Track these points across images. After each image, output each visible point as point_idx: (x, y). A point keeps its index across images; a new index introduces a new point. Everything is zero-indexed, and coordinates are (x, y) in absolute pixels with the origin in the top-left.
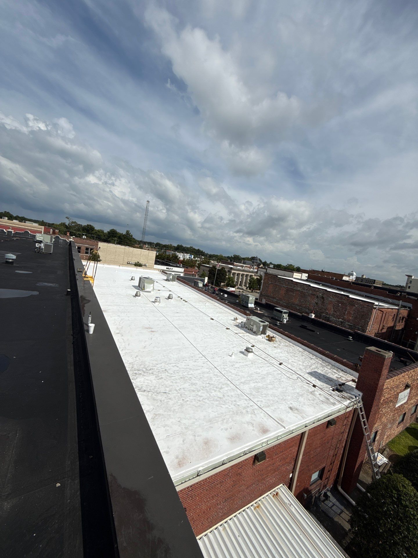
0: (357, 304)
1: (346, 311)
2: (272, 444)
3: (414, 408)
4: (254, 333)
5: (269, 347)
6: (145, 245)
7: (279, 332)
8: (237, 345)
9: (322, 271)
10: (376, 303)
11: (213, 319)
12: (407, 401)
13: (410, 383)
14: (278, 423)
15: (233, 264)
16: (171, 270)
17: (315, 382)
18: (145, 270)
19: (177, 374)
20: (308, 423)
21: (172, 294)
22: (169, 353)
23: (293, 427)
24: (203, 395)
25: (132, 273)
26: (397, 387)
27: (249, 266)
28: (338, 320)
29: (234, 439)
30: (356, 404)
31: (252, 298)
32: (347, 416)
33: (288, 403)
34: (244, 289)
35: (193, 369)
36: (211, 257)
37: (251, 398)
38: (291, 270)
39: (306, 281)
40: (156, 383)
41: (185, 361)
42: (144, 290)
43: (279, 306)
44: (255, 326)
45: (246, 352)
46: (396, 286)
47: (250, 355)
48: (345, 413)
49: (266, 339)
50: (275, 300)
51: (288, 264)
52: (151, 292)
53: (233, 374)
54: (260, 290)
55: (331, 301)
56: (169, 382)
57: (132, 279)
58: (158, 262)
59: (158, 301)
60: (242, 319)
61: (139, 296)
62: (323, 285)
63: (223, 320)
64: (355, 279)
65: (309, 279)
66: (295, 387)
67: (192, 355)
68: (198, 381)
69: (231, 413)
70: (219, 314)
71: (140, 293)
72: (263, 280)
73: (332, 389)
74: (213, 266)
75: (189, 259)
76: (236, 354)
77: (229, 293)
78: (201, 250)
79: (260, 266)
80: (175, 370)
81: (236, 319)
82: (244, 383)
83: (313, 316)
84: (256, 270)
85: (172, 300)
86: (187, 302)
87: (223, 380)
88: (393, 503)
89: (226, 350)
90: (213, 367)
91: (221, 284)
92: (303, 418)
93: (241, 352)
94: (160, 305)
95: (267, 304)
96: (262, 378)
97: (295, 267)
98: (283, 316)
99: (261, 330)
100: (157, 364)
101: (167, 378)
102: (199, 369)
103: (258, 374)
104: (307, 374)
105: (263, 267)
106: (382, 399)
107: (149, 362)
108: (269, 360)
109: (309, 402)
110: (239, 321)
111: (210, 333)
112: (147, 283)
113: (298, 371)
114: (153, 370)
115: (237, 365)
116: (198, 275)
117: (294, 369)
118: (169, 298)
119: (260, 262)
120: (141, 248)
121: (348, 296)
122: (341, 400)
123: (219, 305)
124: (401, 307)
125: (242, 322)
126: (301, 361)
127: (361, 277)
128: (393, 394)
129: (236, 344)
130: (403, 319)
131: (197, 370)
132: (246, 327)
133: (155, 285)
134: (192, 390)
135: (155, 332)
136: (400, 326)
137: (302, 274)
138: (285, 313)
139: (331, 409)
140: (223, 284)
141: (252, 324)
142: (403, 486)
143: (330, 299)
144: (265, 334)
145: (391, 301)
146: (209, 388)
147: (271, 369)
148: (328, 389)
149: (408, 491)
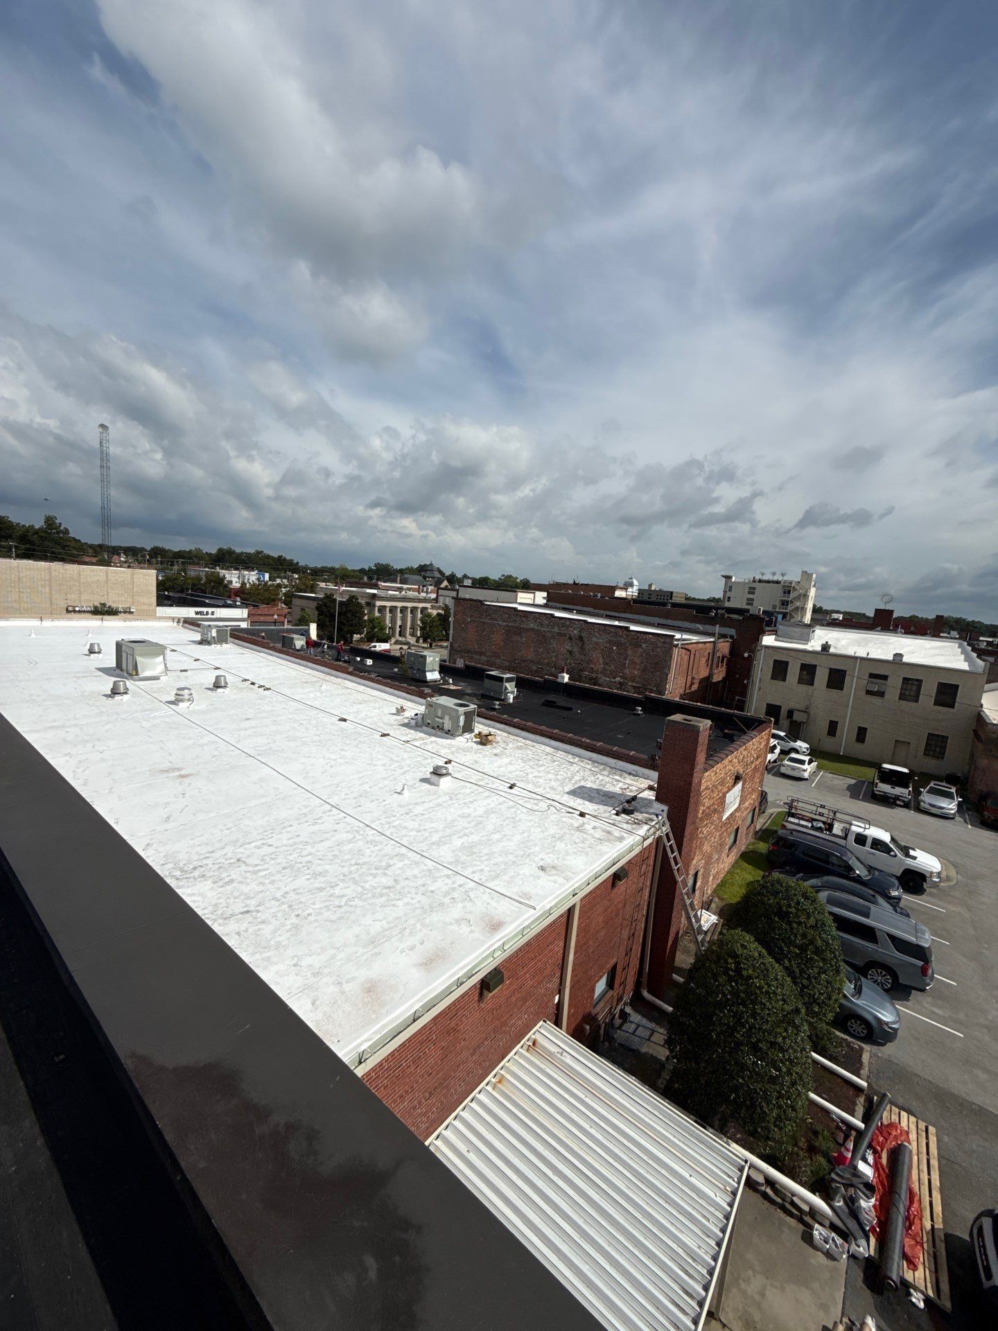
0: (644, 643)
1: (625, 659)
2: (513, 947)
3: (751, 813)
4: (446, 733)
5: (484, 758)
6: (116, 557)
7: (501, 723)
8: (412, 766)
9: (574, 583)
10: (678, 636)
11: (345, 720)
12: (740, 805)
13: (741, 772)
14: (521, 903)
15: (376, 586)
16: (209, 616)
17: (584, 806)
18: (128, 624)
19: (273, 862)
20: (578, 888)
21: (224, 676)
22: (241, 819)
23: (550, 902)
24: (345, 891)
25: (90, 635)
26: (722, 783)
27: (417, 587)
28: (613, 680)
29: (431, 962)
30: (658, 830)
31: (432, 658)
32: (645, 857)
33: (536, 859)
34: (412, 642)
35: (311, 841)
36: (318, 573)
37: (459, 869)
38: (511, 587)
39: (545, 606)
40: (218, 896)
41: (289, 829)
42: (137, 674)
43: (494, 669)
44: (447, 718)
45: (435, 778)
46: (709, 600)
47: (444, 781)
48: (641, 852)
49: (476, 742)
50: (484, 658)
51: (503, 575)
52: (161, 678)
53: (412, 830)
54: (447, 640)
55: (597, 644)
56: (253, 886)
57: (91, 652)
58: (168, 598)
59: (187, 697)
60: (415, 707)
61: (126, 693)
62: (579, 612)
63: (371, 718)
64: (636, 594)
65: (550, 604)
66: (546, 825)
67: (305, 811)
68: (329, 864)
69: (418, 912)
70: (359, 706)
71: (125, 685)
72: (452, 615)
73: (614, 812)
74: (325, 594)
75: (257, 582)
76: (411, 786)
77: (377, 656)
78: (288, 558)
79: (443, 585)
80: (265, 856)
81: (401, 710)
82: (438, 844)
83: (566, 678)
84: (433, 596)
85: (227, 691)
86: (270, 689)
87: (389, 848)
88: (730, 980)
89: (386, 782)
90: (362, 825)
91: (352, 637)
92: (567, 879)
93: (424, 780)
94: (194, 707)
95: (467, 667)
96: (476, 825)
97: (518, 581)
98: (506, 688)
99: (462, 724)
100: (212, 852)
101: (245, 878)
102: (327, 839)
103: (467, 817)
104: (567, 795)
105: (449, 587)
106: (701, 811)
107: (187, 853)
108: (488, 784)
109: (576, 848)
110: (409, 713)
111: (343, 753)
112: (142, 655)
113: (549, 793)
114: (203, 869)
115: (419, 809)
116: (288, 622)
117: (539, 791)
118: (217, 685)
119: (440, 576)
120: (107, 563)
121: (627, 628)
122: (633, 829)
123: (355, 685)
124: (719, 638)
125: (416, 715)
126: (552, 771)
127: (647, 588)
128: (717, 797)
129: (409, 766)
130: (722, 662)
131: (322, 841)
132: (428, 724)
133: (168, 658)
134: (318, 889)
135: (192, 777)
136: (719, 675)
137: (534, 593)
138: (509, 680)
139: (618, 848)
140: (359, 636)
141: (439, 714)
142: (742, 946)
143: (594, 639)
144: (471, 731)
145: (700, 627)
146: (359, 873)
147: (493, 801)
148: (607, 815)
149: (751, 951)
